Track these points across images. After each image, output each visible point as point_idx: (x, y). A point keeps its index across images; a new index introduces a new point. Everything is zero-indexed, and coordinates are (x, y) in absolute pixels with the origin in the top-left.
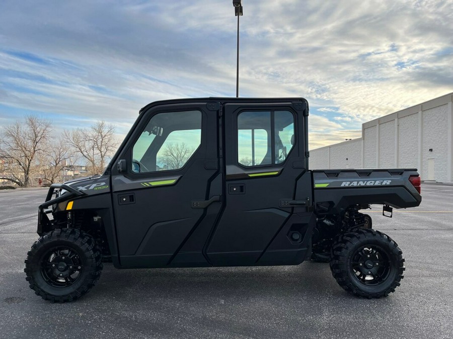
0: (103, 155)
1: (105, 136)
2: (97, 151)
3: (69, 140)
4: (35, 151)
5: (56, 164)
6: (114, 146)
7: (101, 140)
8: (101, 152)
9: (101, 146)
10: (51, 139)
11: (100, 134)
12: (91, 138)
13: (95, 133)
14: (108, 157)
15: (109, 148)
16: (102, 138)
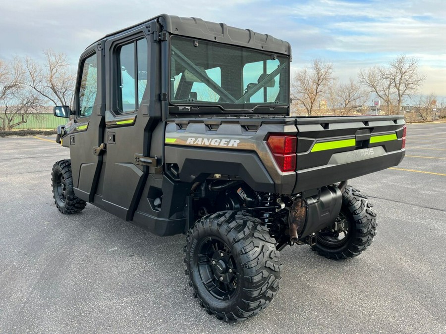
0: (401, 94)
1: (405, 72)
2: (393, 90)
3: (364, 80)
4: (317, 93)
5: (346, 105)
6: (416, 83)
7: (400, 77)
8: (399, 90)
9: (400, 84)
10: (332, 81)
11: (399, 71)
12: (389, 76)
13: (394, 70)
14: (407, 96)
15: (411, 86)
16: (402, 74)
